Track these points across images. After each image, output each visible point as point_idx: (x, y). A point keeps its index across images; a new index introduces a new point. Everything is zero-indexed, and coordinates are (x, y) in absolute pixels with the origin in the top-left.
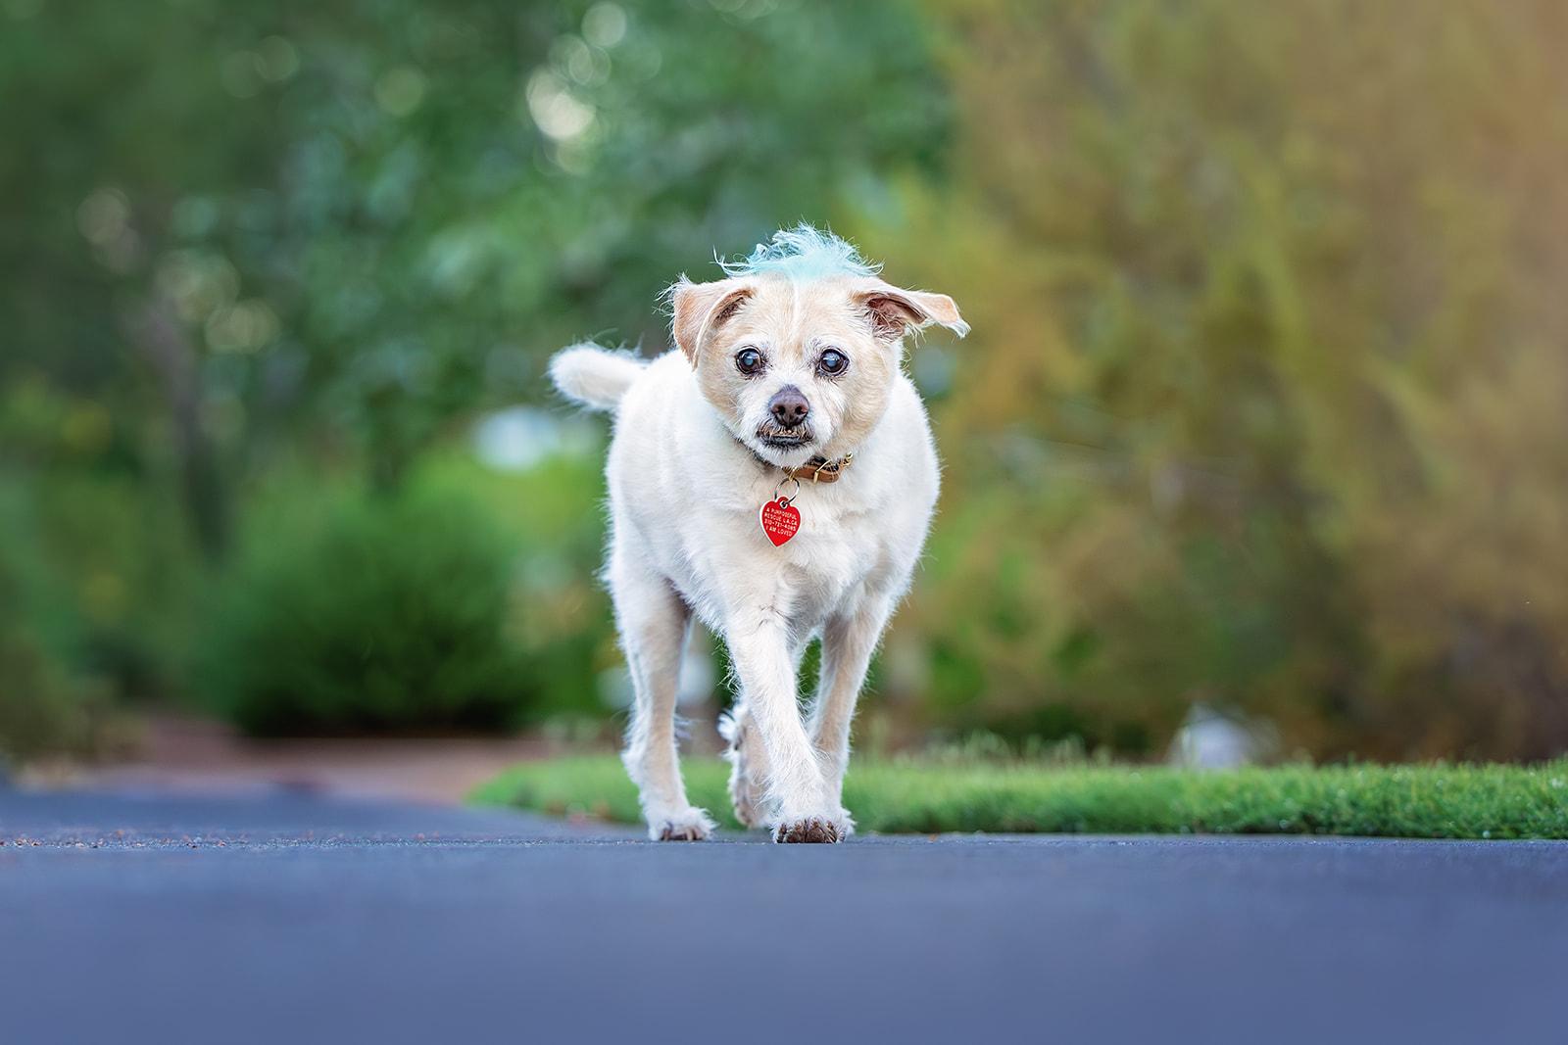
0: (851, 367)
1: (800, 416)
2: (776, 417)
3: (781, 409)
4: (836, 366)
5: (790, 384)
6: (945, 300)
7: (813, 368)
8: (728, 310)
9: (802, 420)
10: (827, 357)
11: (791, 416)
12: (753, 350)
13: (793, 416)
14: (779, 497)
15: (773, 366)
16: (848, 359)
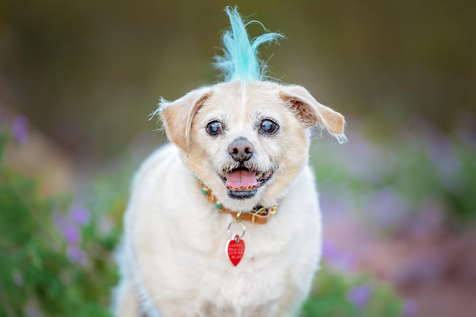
0: (281, 130)
1: (249, 155)
2: (233, 157)
3: (236, 151)
4: (270, 129)
5: (241, 136)
6: (339, 117)
7: (257, 130)
8: (199, 106)
9: (249, 158)
10: (265, 123)
11: (242, 155)
12: (216, 121)
13: (243, 155)
14: (237, 236)
15: (230, 128)
16: (279, 126)
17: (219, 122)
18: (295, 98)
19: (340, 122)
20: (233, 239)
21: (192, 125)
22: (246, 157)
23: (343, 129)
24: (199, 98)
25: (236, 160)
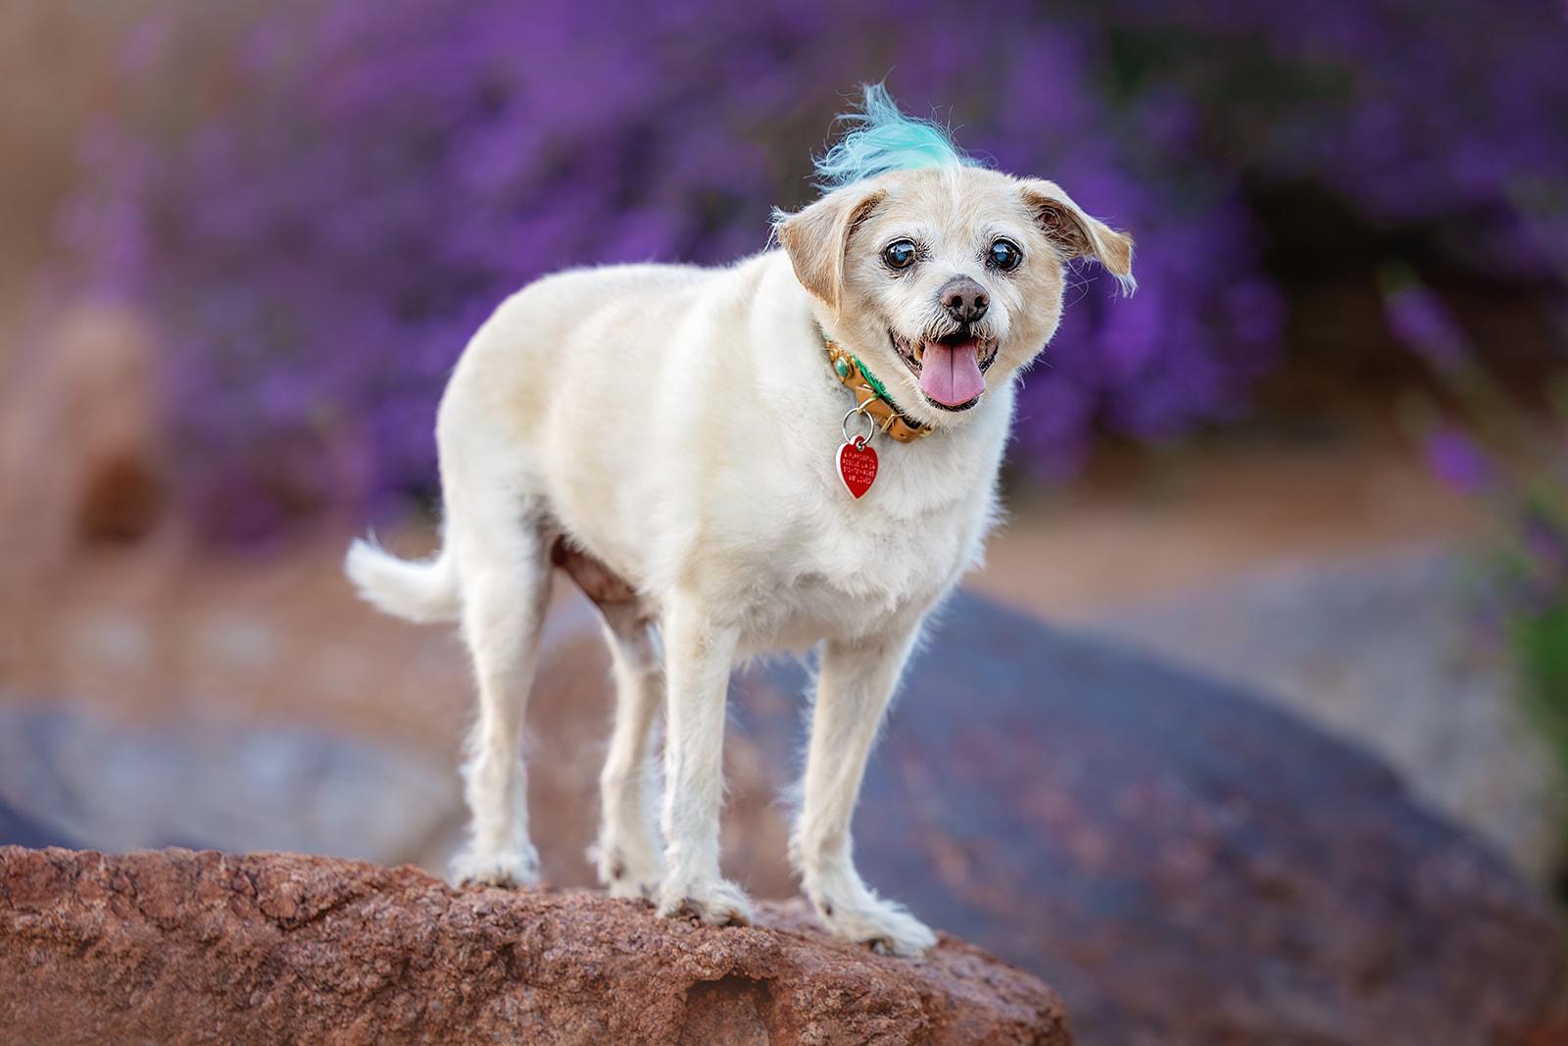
0: (1026, 262)
1: (981, 310)
2: (950, 312)
3: (956, 301)
4: (1007, 260)
5: (960, 272)
7: (983, 261)
8: (860, 216)
9: (981, 316)
10: (997, 249)
11: (970, 310)
12: (906, 242)
13: (972, 310)
14: (860, 439)
15: (934, 256)
16: (1021, 254)
17: (912, 243)
18: (1050, 201)
19: (1125, 253)
20: (852, 442)
21: (846, 250)
22: (976, 313)
23: (1130, 265)
24: (857, 202)
25: (956, 319)
